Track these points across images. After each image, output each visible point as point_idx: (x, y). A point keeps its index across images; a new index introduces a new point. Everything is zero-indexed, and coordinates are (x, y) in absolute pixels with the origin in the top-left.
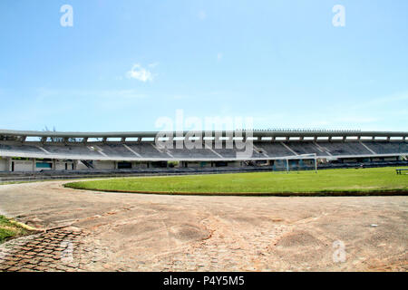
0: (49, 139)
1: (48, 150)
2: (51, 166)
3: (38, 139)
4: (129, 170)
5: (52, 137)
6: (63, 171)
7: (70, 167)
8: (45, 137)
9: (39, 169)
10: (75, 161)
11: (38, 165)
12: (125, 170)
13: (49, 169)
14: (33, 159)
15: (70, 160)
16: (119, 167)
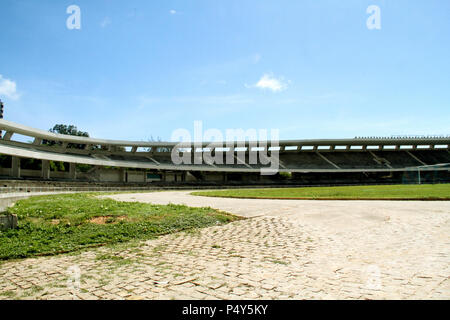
2: (161, 177)
3: (146, 150)
4: (239, 182)
6: (173, 182)
7: (179, 179)
8: (154, 148)
9: (150, 180)
10: (185, 172)
11: (149, 176)
12: (235, 182)
13: (159, 180)
14: (144, 170)
15: (179, 171)
16: (229, 179)
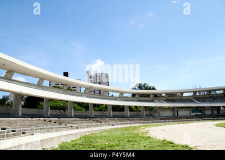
0: (198, 94)
1: (198, 101)
2: (201, 112)
3: (191, 94)
5: (199, 92)
6: (210, 115)
7: (215, 112)
8: (195, 93)
9: (194, 114)
10: (219, 107)
11: (193, 111)
13: (200, 113)
14: (189, 107)
